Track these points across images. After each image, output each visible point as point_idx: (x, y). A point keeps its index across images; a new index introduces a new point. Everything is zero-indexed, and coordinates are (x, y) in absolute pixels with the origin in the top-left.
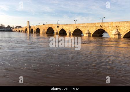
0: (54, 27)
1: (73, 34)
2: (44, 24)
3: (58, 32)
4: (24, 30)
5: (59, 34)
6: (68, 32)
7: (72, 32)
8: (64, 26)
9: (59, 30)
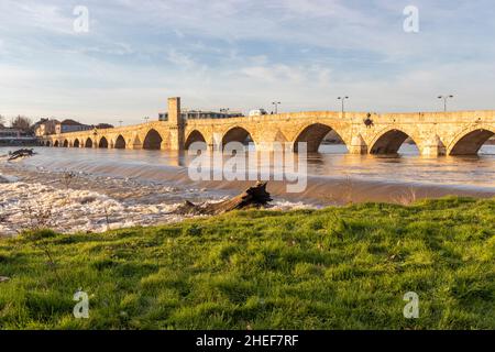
0: (342, 123)
1: (452, 151)
2: (264, 113)
3: (367, 143)
4: (137, 139)
5: (373, 152)
6: (429, 142)
7: (450, 144)
8: (403, 119)
9: (371, 137)
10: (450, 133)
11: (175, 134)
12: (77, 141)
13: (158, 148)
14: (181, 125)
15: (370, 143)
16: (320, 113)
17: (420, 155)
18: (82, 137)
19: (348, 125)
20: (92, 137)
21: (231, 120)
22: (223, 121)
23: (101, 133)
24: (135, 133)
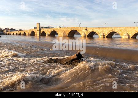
0: (80, 30)
2: (60, 27)
5: (87, 37)
6: (101, 34)
7: (106, 35)
8: (95, 29)
9: (87, 33)
10: (106, 32)
11: (38, 32)
12: (14, 34)
13: (34, 35)
14: (40, 30)
15: (87, 35)
16: (74, 27)
17: (99, 37)
18: (15, 33)
19: (81, 30)
20: (18, 33)
21: (52, 29)
22: (50, 29)
23: (20, 32)
24: (28, 32)
